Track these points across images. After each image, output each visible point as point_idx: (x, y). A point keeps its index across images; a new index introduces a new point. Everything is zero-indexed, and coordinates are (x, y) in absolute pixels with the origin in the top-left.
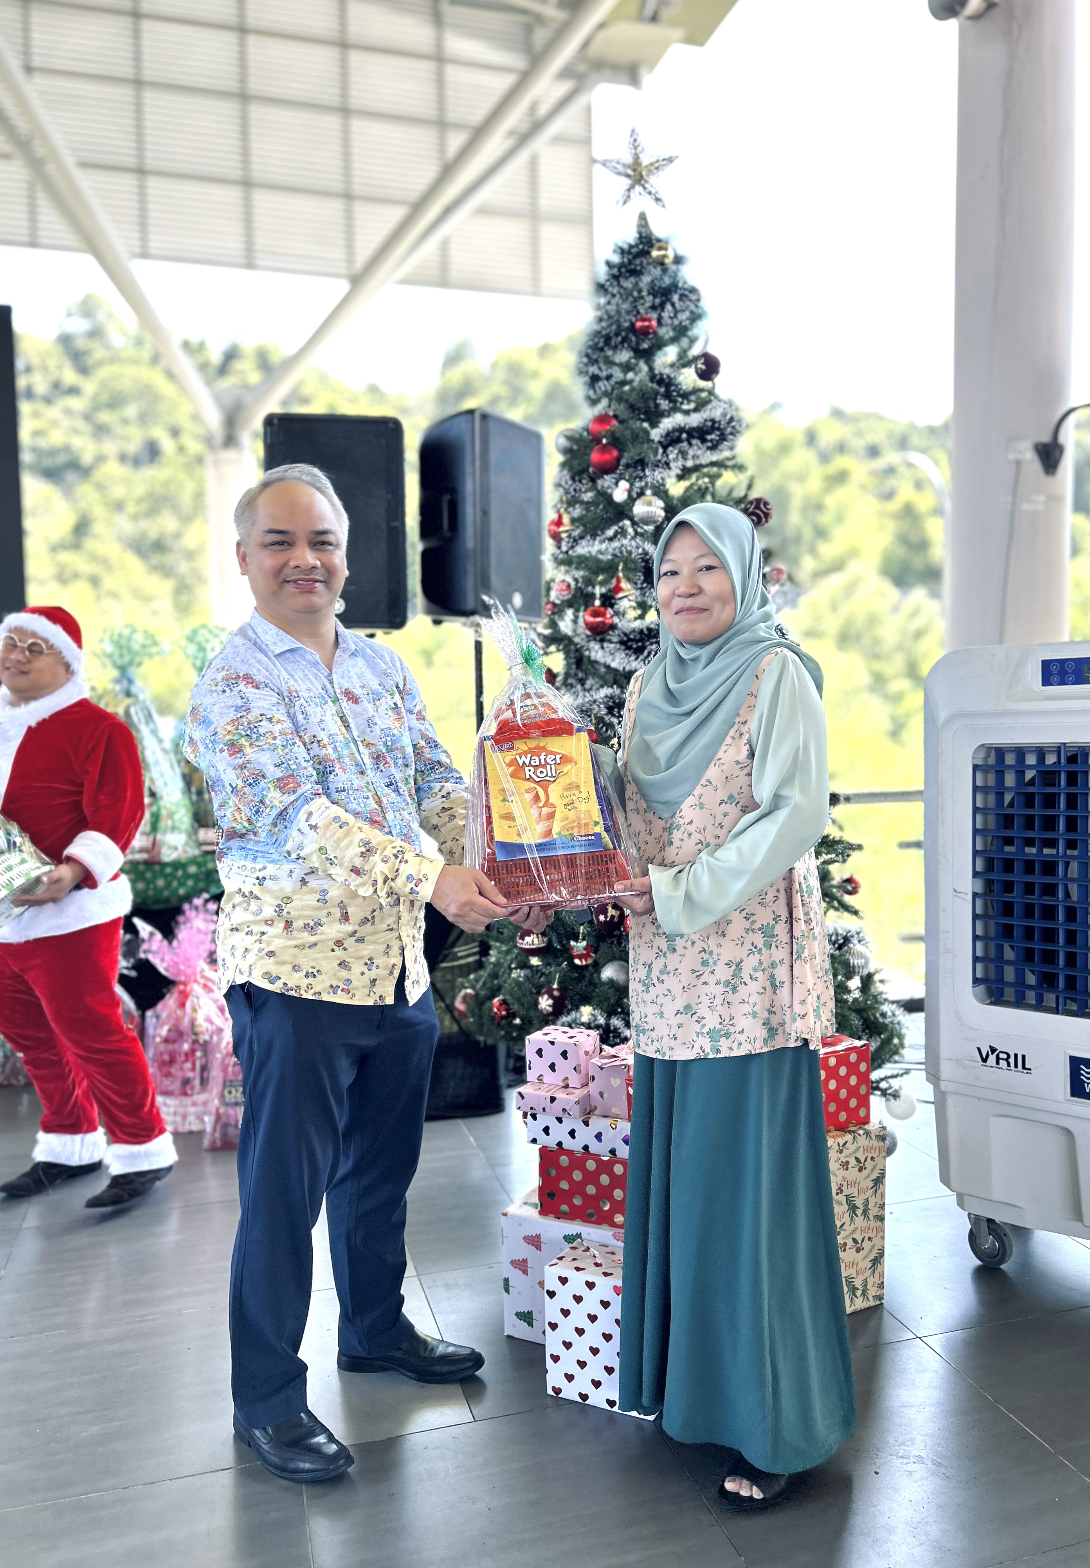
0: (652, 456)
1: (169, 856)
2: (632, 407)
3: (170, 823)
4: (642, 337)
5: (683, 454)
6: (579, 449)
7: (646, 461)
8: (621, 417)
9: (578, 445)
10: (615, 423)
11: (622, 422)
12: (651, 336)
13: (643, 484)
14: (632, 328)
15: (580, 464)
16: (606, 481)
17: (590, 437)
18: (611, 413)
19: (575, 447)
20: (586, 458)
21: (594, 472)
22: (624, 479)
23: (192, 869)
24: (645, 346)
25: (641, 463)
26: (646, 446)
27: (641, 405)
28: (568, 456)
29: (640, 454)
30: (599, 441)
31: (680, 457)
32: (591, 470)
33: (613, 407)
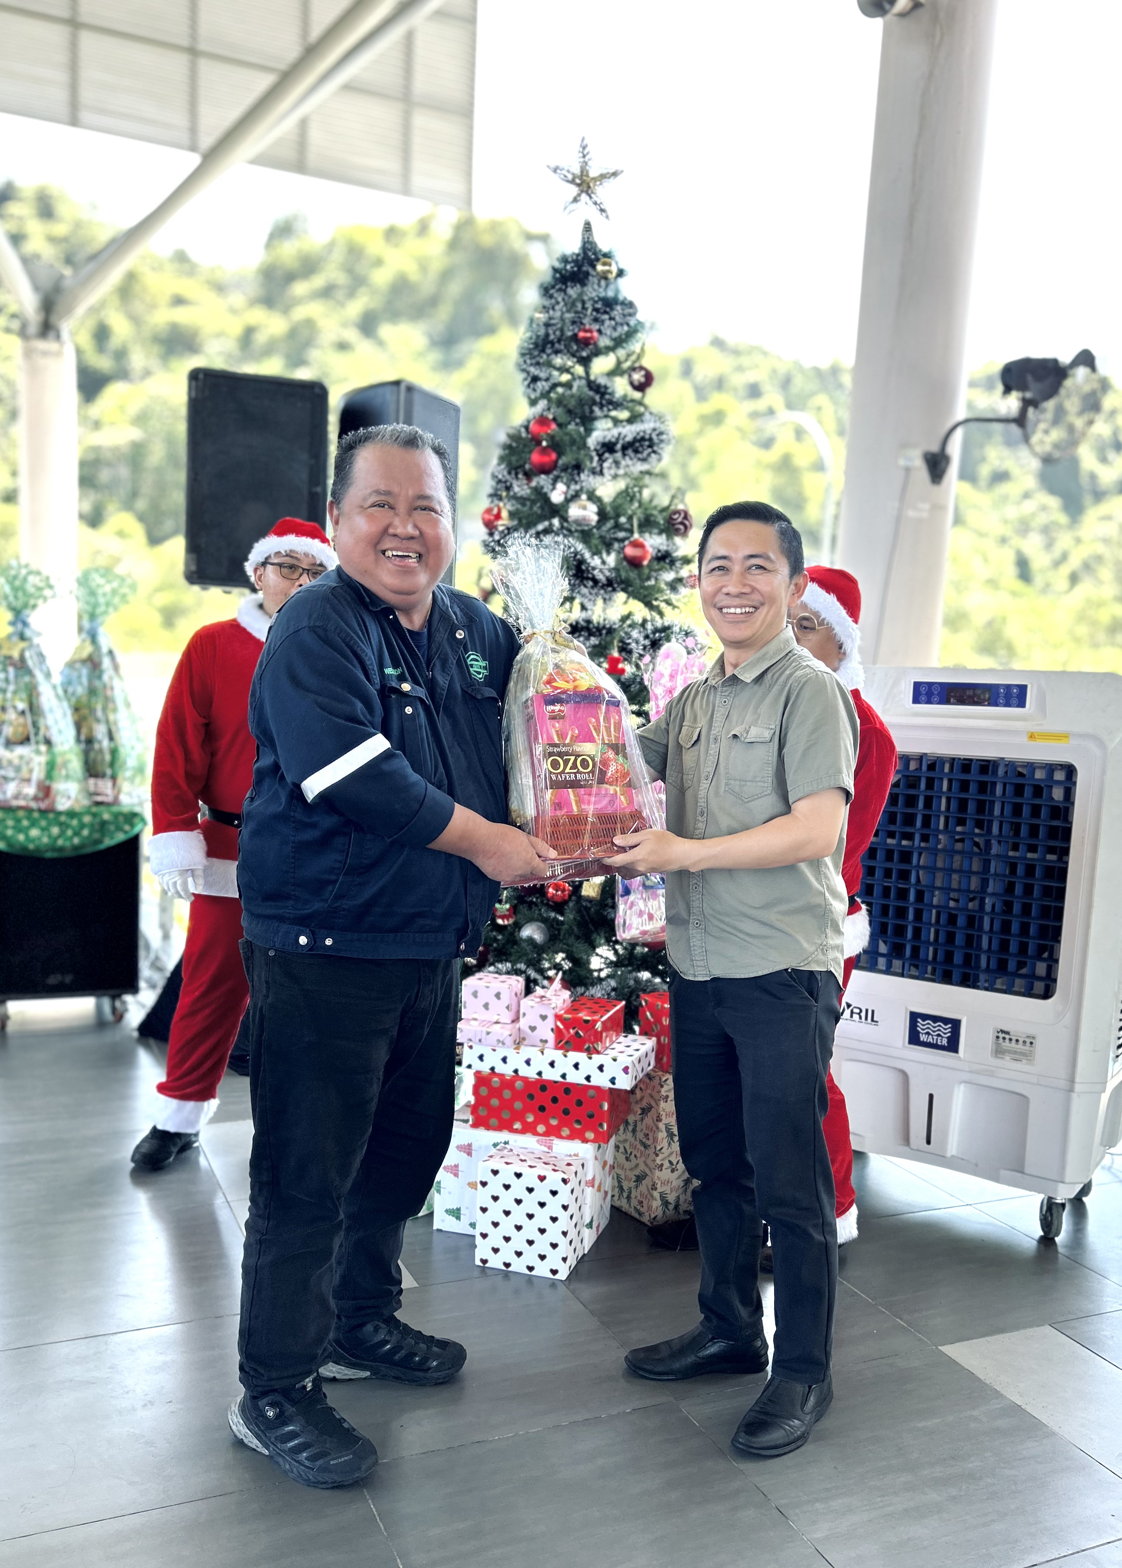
0: (588, 463)
1: (63, 804)
2: (570, 412)
3: (64, 772)
4: (582, 346)
5: (617, 463)
6: (517, 447)
7: (582, 467)
8: (560, 420)
9: (516, 442)
10: (554, 426)
11: (560, 425)
12: (591, 347)
13: (578, 487)
14: (575, 337)
15: (517, 461)
16: (543, 480)
17: (530, 436)
18: (551, 417)
19: (514, 444)
20: (523, 455)
21: (531, 470)
22: (562, 481)
23: (87, 819)
24: (584, 354)
25: (578, 467)
26: (582, 452)
27: (578, 411)
28: (507, 452)
29: (577, 459)
30: (539, 443)
31: (613, 465)
32: (527, 467)
33: (552, 410)
